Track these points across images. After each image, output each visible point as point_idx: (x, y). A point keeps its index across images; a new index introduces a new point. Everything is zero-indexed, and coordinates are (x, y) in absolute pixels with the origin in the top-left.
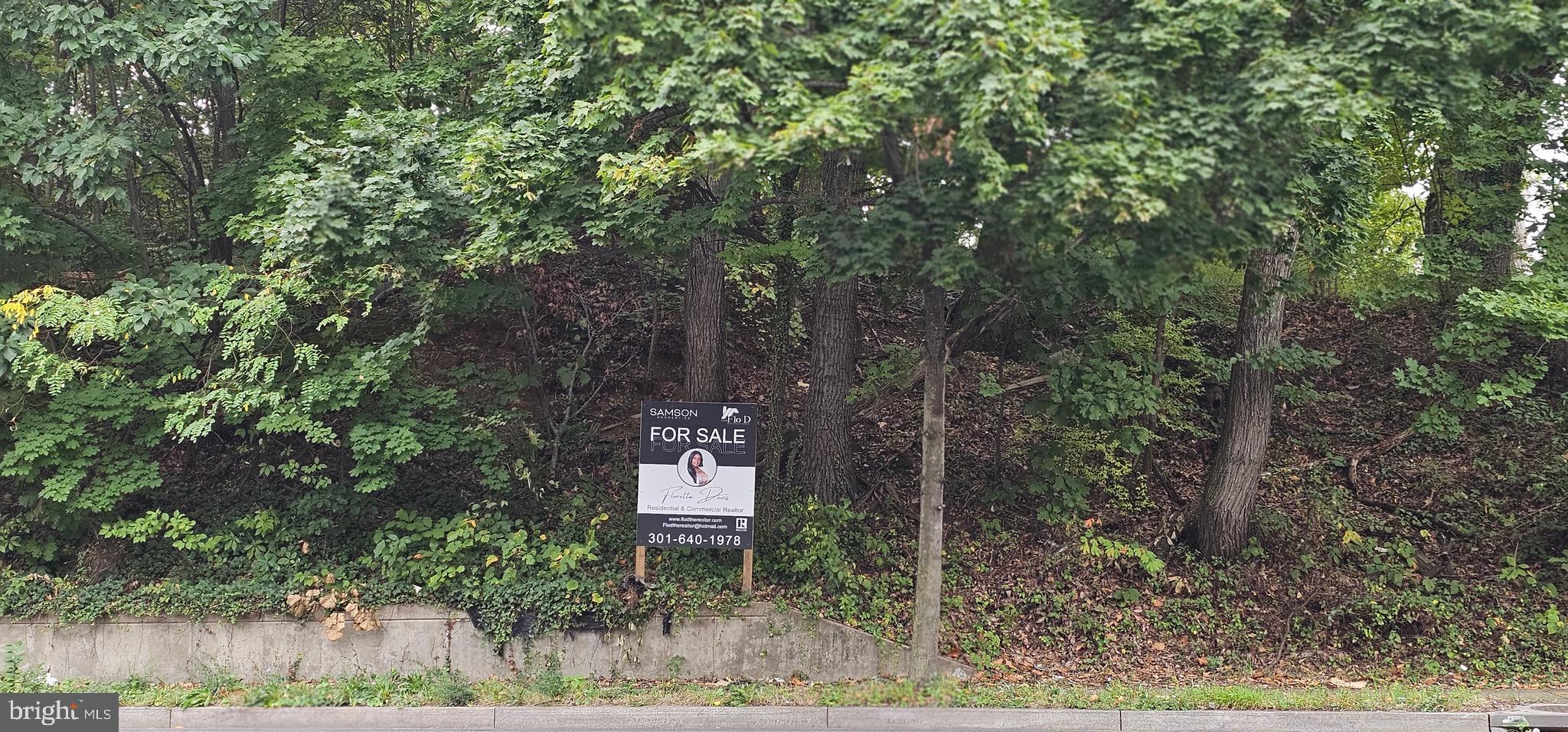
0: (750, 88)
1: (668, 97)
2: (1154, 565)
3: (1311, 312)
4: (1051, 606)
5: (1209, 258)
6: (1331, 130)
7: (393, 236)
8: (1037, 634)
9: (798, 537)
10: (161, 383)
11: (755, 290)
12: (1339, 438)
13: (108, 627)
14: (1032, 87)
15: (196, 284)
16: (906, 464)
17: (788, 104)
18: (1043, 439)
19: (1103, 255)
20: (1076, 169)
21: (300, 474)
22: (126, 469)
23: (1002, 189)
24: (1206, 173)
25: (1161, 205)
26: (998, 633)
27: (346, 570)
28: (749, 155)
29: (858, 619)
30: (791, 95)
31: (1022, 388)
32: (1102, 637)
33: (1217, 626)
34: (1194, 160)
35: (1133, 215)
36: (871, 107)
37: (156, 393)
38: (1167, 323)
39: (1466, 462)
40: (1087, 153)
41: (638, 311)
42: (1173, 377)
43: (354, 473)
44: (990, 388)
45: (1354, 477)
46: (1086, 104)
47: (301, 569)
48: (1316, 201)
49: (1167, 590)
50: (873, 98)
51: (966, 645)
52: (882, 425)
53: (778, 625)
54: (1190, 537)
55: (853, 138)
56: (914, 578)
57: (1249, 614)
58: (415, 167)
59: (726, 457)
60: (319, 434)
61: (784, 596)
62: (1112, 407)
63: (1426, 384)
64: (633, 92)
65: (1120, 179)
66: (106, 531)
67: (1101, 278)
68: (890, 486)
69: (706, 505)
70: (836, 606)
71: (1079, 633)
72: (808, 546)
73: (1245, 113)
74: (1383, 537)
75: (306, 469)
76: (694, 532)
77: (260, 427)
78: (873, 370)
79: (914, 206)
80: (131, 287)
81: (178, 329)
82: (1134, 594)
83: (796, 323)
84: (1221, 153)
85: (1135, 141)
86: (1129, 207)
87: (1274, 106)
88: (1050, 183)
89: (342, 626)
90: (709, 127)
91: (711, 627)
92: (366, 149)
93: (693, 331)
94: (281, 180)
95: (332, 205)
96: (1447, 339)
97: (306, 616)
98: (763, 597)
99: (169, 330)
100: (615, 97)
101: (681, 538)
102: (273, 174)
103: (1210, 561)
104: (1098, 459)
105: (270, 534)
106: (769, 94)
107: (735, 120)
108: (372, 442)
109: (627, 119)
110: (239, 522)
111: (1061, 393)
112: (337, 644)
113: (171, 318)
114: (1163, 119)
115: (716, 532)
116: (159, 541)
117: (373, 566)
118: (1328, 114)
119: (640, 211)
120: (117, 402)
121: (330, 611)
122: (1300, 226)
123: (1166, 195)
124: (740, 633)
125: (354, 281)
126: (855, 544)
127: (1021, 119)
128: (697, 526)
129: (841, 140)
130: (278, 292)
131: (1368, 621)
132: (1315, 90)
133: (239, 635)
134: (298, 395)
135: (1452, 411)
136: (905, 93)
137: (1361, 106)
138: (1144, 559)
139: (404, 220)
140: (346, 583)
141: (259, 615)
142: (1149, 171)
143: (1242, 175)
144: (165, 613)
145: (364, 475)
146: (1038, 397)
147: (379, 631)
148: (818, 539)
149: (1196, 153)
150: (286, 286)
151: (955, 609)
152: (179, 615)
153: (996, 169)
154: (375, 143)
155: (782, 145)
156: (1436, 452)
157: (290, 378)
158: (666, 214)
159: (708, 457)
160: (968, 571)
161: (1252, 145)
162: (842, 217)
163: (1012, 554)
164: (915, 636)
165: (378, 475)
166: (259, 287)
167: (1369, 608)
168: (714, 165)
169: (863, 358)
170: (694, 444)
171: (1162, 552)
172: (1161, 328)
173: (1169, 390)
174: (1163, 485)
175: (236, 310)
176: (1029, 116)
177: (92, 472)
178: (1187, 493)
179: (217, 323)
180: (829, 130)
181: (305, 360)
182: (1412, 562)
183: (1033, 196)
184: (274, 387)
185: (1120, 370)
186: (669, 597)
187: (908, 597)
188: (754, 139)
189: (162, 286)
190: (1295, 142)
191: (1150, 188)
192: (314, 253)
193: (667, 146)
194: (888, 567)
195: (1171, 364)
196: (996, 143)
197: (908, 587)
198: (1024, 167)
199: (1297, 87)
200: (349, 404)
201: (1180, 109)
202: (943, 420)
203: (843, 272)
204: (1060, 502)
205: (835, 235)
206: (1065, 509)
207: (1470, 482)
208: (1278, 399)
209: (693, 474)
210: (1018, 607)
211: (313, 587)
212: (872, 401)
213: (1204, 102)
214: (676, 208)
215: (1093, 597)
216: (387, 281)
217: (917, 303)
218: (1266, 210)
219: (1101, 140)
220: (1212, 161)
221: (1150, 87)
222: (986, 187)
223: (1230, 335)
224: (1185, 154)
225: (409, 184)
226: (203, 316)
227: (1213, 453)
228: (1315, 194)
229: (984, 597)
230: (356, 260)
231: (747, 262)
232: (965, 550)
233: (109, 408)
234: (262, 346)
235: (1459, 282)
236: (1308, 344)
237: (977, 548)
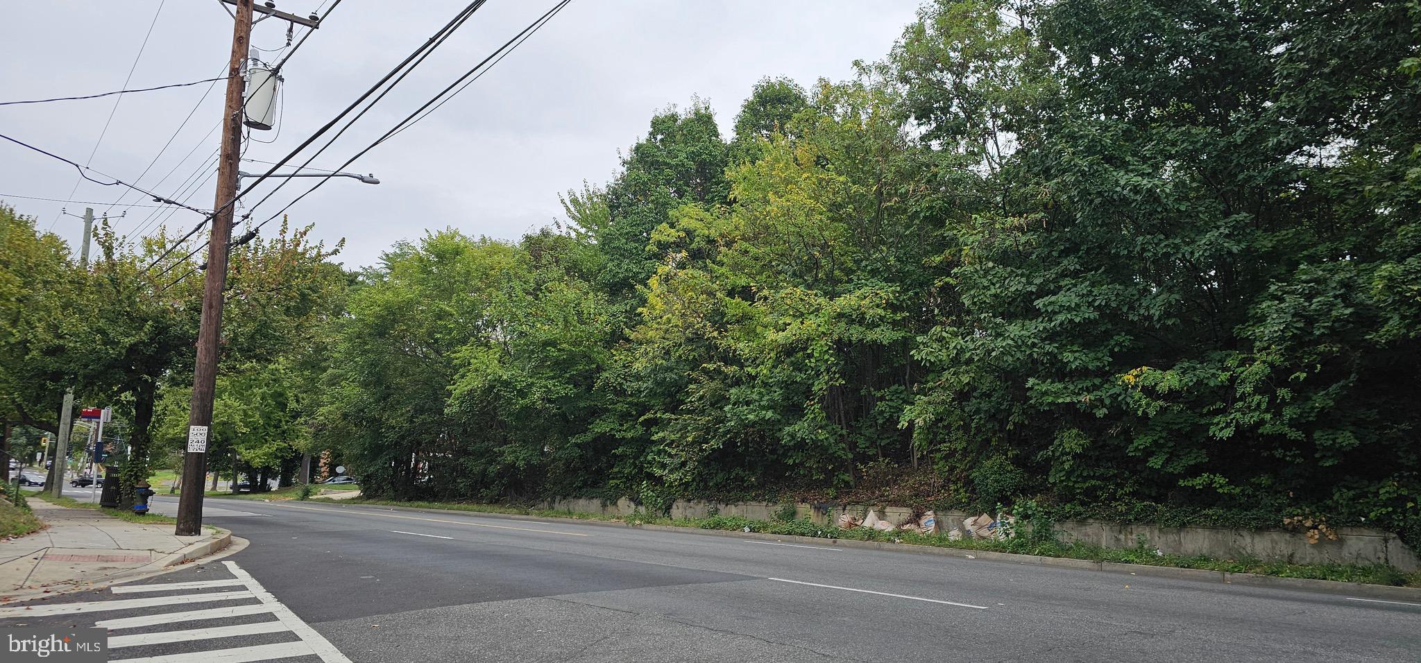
7: (1331, 328)
10: (1205, 411)
13: (1186, 530)
15: (1219, 361)
21: (1285, 456)
22: (1189, 453)
27: (1317, 507)
37: (1202, 415)
43: (1317, 456)
47: (1290, 505)
58: (1342, 291)
60: (1294, 434)
66: (1181, 483)
75: (1288, 453)
77: (1260, 431)
80: (1186, 365)
81: (1212, 384)
89: (1317, 537)
92: (1312, 284)
94: (1264, 305)
95: (1293, 316)
97: (1296, 530)
99: (1207, 384)
102: (1257, 303)
105: (1270, 487)
108: (1327, 439)
110: (1253, 480)
112: (1314, 546)
113: (1208, 378)
116: (1209, 487)
117: (1334, 505)
120: (1182, 420)
121: (1309, 528)
125: (1309, 354)
130: (1264, 362)
133: (1257, 539)
134: (1281, 415)
139: (1338, 319)
140: (1318, 514)
141: (1268, 528)
144: (1215, 525)
145: (1323, 457)
147: (1340, 542)
150: (1270, 359)
152: (1223, 526)
154: (1317, 281)
157: (1275, 407)
165: (1332, 457)
166: (1254, 360)
175: (1242, 372)
177: (1171, 454)
179: (1232, 380)
181: (1283, 397)
184: (1267, 411)
189: (1201, 363)
192: (1285, 341)
200: (1311, 419)
211: (1298, 515)
216: (1331, 352)
225: (1339, 300)
226: (1224, 376)
230: (1309, 343)
233: (1178, 424)
234: (1257, 390)
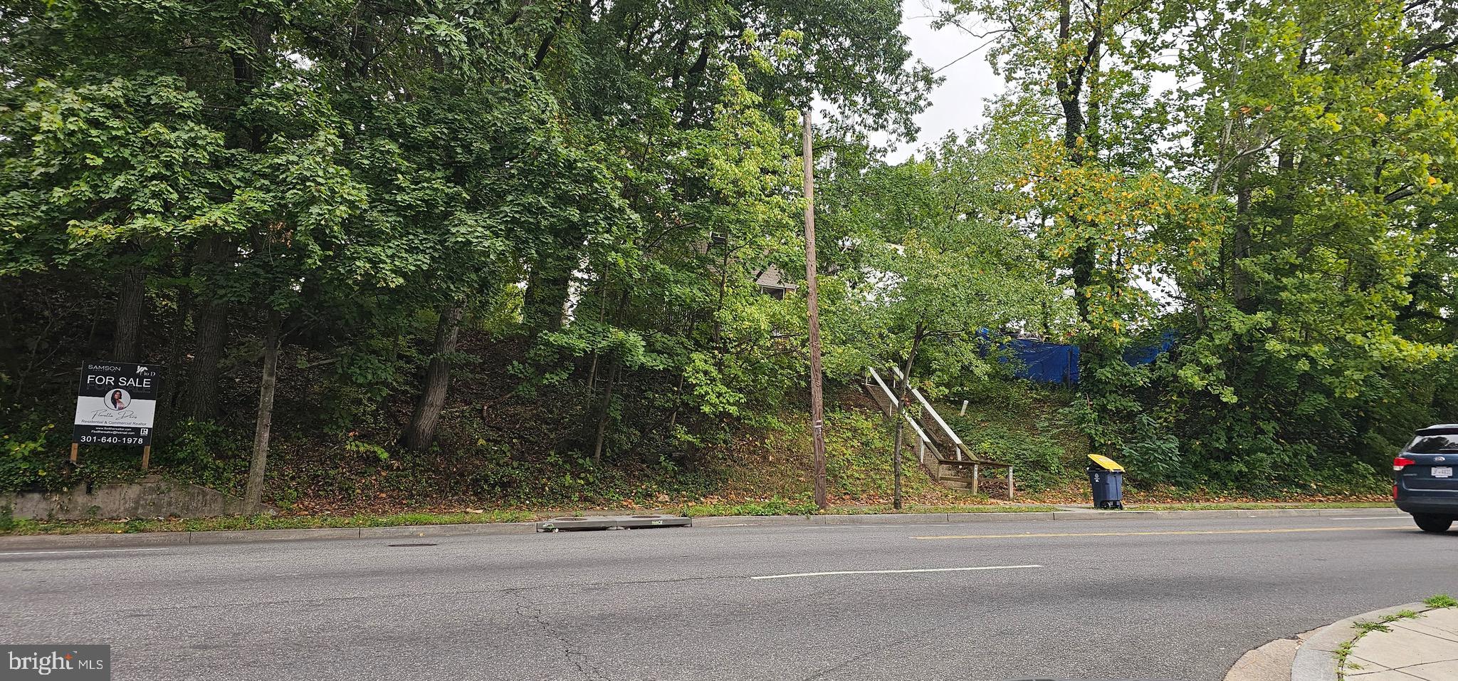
0: (171, 193)
1: (117, 191)
2: (385, 455)
3: (470, 336)
4: (327, 475)
5: (423, 307)
6: (486, 254)
8: (318, 491)
9: (181, 439)
11: (164, 303)
12: (479, 396)
14: (338, 214)
16: (250, 402)
17: (195, 205)
18: (329, 391)
19: (371, 301)
20: (359, 258)
23: (318, 263)
24: (425, 267)
25: (401, 280)
26: (296, 490)
28: (168, 231)
29: (214, 484)
30: (197, 201)
31: (320, 365)
32: (353, 492)
33: (414, 485)
34: (420, 260)
35: (387, 284)
36: (244, 213)
38: (400, 337)
39: (536, 409)
40: (365, 251)
41: (85, 309)
42: (401, 363)
44: (302, 363)
45: (485, 414)
46: (366, 226)
48: (476, 286)
49: (390, 468)
50: (247, 208)
51: (277, 497)
52: (237, 380)
53: (163, 488)
54: (403, 442)
55: (234, 228)
56: (250, 462)
57: (430, 479)
59: (136, 394)
61: (169, 472)
62: (370, 377)
63: (522, 373)
64: (94, 187)
65: (381, 266)
67: (370, 312)
68: (239, 413)
69: (121, 421)
70: (201, 477)
71: (341, 489)
72: (186, 445)
73: (445, 241)
74: (496, 442)
76: (112, 436)
78: (235, 351)
79: (266, 266)
82: (373, 470)
83: (189, 322)
84: (432, 258)
85: (391, 248)
86: (385, 280)
87: (460, 239)
88: (344, 264)
90: (144, 212)
91: (118, 490)
93: (122, 322)
96: (532, 352)
98: (154, 473)
100: (83, 188)
101: (103, 440)
103: (413, 453)
104: (359, 402)
106: (183, 197)
107: (161, 209)
109: (89, 201)
111: (342, 367)
114: (405, 238)
115: (127, 436)
118: (484, 247)
119: (93, 252)
122: (468, 296)
123: (404, 275)
124: (138, 492)
126: (215, 443)
127: (332, 230)
128: (115, 433)
129: (227, 228)
131: (486, 481)
132: (479, 235)
135: (532, 385)
136: (266, 208)
137: (500, 245)
138: (379, 452)
142: (397, 263)
143: (442, 270)
146: (329, 370)
148: (193, 441)
149: (420, 257)
151: (272, 478)
153: (316, 252)
155: (190, 227)
156: (523, 403)
158: (109, 256)
159: (125, 394)
160: (281, 458)
161: (449, 255)
162: (222, 268)
163: (307, 450)
164: (247, 492)
167: (487, 475)
168: (147, 233)
169: (229, 344)
170: (116, 386)
171: (387, 449)
172: (397, 339)
173: (398, 369)
174: (391, 416)
176: (335, 228)
178: (404, 420)
180: (220, 223)
182: (508, 454)
183: (335, 269)
185: (373, 358)
186: (92, 473)
187: (245, 472)
188: (172, 221)
190: (469, 257)
191: (398, 271)
193: (114, 219)
194: (234, 456)
195: (400, 357)
196: (316, 239)
197: (245, 467)
198: (331, 253)
199: (471, 232)
201: (414, 235)
202: (274, 379)
203: (221, 297)
204: (336, 423)
205: (218, 278)
206: (339, 427)
207: (537, 417)
208: (452, 376)
209: (115, 403)
210: (308, 477)
212: (232, 367)
213: (425, 233)
214: (116, 253)
215: (350, 472)
217: (264, 317)
218: (452, 287)
219: (373, 245)
220: (428, 262)
221: (399, 222)
222: (310, 261)
223: (431, 344)
224: (415, 257)
227: (419, 401)
228: (476, 282)
229: (290, 472)
231: (160, 287)
232: (281, 447)
235: (539, 327)
236: (468, 351)
237: (288, 447)
